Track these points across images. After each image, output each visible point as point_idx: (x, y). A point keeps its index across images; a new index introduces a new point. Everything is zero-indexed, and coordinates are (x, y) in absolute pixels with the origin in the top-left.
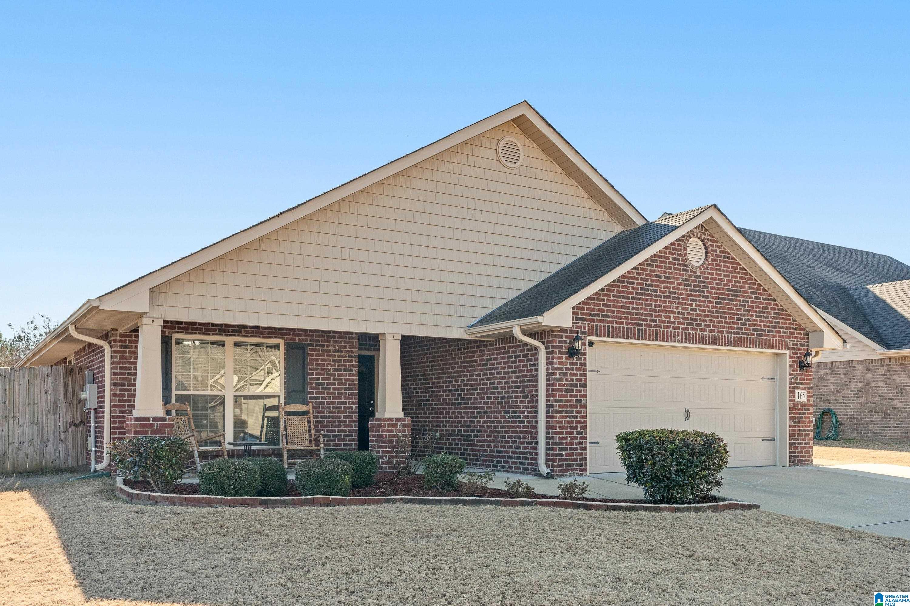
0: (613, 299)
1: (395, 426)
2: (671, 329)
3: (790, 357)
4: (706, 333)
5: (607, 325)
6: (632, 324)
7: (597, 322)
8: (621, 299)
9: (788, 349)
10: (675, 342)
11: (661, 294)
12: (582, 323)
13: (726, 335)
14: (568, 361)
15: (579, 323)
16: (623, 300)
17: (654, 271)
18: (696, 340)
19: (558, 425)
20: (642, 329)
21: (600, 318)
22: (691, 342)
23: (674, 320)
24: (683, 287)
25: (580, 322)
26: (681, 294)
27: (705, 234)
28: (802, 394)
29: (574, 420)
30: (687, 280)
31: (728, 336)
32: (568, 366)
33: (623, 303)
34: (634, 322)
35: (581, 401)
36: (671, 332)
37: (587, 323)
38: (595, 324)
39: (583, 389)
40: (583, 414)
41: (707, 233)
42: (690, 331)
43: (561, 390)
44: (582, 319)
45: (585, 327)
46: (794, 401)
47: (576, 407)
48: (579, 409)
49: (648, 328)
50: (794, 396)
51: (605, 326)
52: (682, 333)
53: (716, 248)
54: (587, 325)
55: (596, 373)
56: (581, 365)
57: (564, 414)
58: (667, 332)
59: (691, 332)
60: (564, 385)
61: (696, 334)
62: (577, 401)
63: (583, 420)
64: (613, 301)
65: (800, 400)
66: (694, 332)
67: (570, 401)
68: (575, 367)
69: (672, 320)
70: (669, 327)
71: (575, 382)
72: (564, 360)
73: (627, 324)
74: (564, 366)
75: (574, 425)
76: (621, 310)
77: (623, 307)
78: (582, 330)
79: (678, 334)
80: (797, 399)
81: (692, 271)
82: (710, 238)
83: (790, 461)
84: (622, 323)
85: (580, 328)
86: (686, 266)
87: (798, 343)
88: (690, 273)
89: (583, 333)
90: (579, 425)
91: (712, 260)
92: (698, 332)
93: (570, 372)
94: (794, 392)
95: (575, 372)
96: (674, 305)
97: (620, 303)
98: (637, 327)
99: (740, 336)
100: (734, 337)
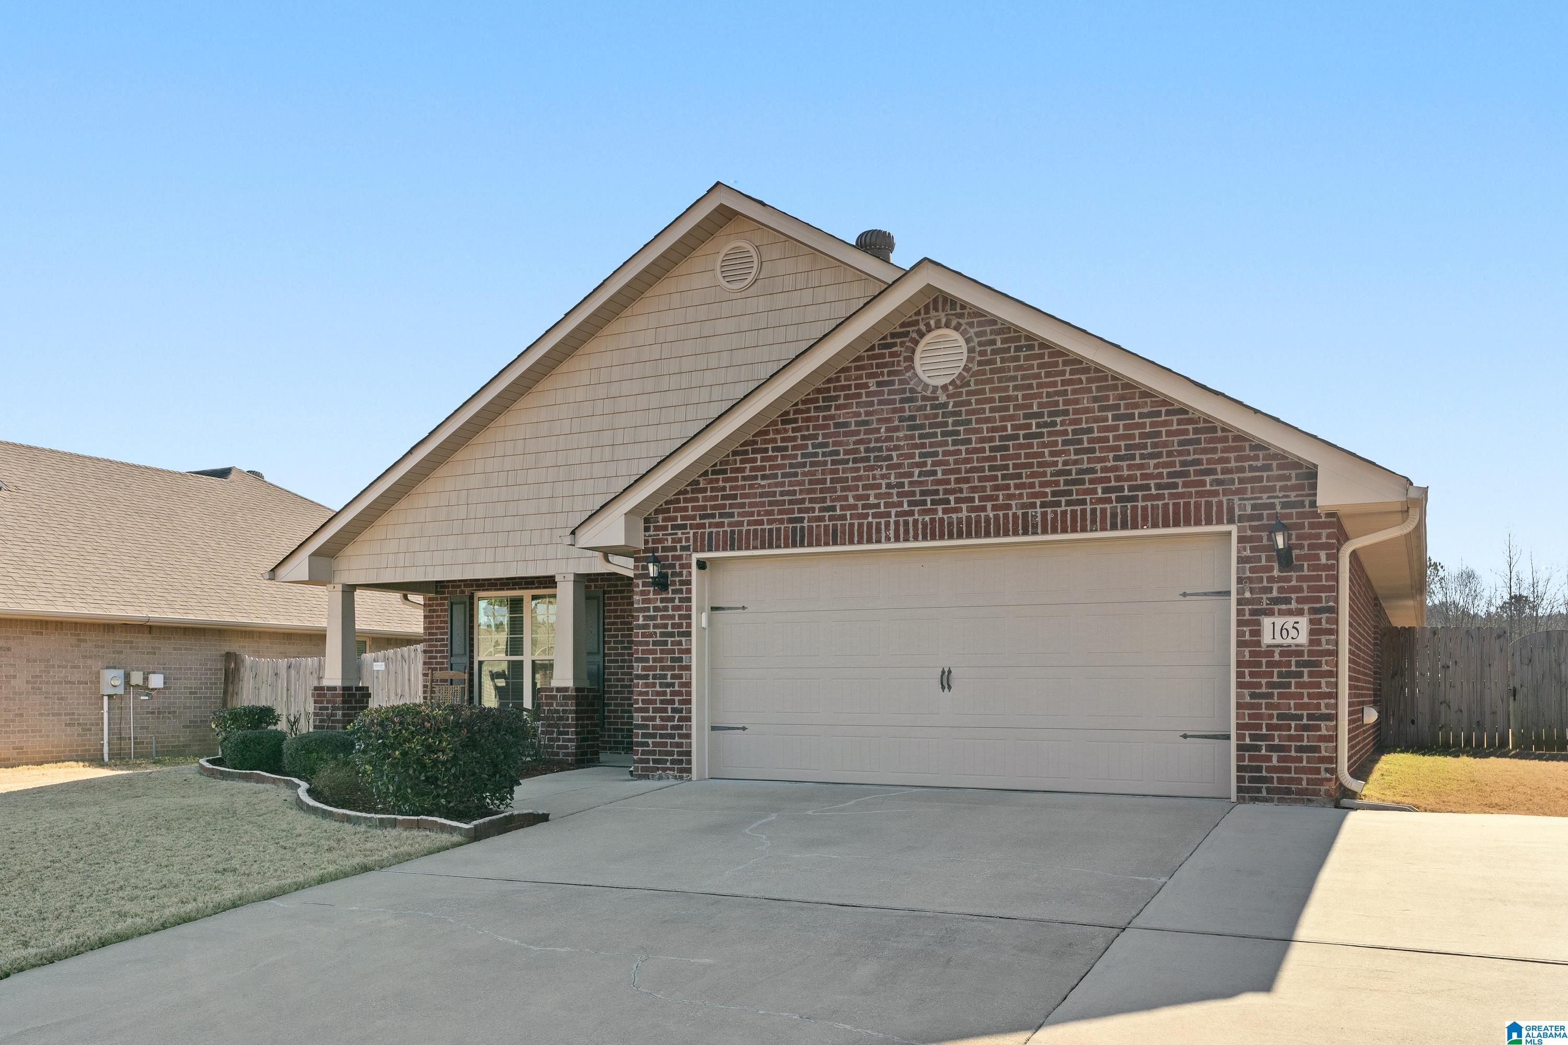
0: (743, 483)
1: (554, 697)
2: (870, 519)
3: (1241, 540)
4: (960, 515)
5: (729, 530)
6: (781, 521)
7: (709, 527)
8: (759, 481)
9: (1231, 521)
10: (879, 541)
11: (847, 457)
12: (682, 534)
13: (1020, 512)
14: (659, 597)
15: (676, 534)
16: (763, 483)
17: (832, 417)
18: (933, 531)
19: (640, 698)
20: (802, 528)
21: (717, 520)
22: (920, 537)
23: (876, 501)
24: (901, 434)
25: (680, 532)
26: (896, 448)
27: (961, 316)
28: (1289, 626)
29: (668, 690)
30: (912, 418)
31: (1025, 515)
32: (659, 604)
33: (764, 487)
34: (785, 516)
35: (680, 660)
36: (869, 524)
37: (692, 532)
38: (707, 530)
39: (683, 639)
40: (684, 680)
41: (966, 311)
42: (916, 516)
43: (647, 643)
44: (684, 527)
45: (688, 539)
46: (1258, 643)
47: (673, 668)
48: (676, 672)
49: (814, 525)
50: (1257, 633)
51: (725, 532)
52: (897, 523)
53: (992, 337)
54: (691, 535)
55: (741, 611)
56: (681, 600)
57: (651, 681)
58: (861, 525)
59: (920, 519)
60: (650, 635)
61: (933, 521)
62: (673, 660)
63: (684, 690)
64: (743, 487)
65: (1279, 640)
66: (927, 518)
67: (661, 660)
68: (670, 605)
69: (872, 500)
70: (866, 516)
71: (670, 629)
72: (651, 596)
73: (770, 522)
74: (651, 606)
75: (669, 697)
76: (758, 500)
77: (762, 495)
78: (684, 543)
79: (887, 524)
80: (1267, 639)
81: (924, 398)
82: (975, 320)
83: (1240, 790)
84: (761, 523)
85: (680, 540)
86: (912, 390)
87: (1276, 501)
88: (920, 403)
89: (684, 548)
90: (677, 698)
91: (980, 363)
92: (940, 514)
93: (661, 613)
94: (1258, 623)
95: (670, 613)
96: (877, 472)
97: (757, 488)
98: (791, 526)
99: (1063, 508)
100: (1044, 515)
